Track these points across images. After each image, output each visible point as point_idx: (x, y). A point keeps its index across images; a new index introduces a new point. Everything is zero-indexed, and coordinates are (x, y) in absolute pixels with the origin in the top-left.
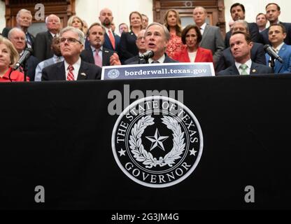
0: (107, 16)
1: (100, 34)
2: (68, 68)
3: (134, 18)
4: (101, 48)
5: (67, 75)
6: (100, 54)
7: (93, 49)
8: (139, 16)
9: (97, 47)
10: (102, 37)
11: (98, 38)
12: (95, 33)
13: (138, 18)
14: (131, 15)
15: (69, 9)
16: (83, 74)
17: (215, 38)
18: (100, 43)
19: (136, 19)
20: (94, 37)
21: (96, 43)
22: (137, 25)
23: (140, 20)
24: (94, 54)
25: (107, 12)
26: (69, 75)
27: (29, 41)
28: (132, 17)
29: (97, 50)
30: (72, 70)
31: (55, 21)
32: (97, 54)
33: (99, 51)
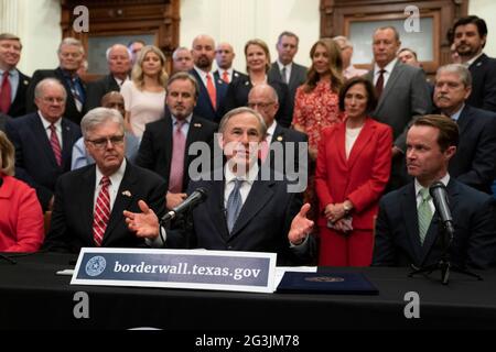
0: (204, 51)
1: (185, 95)
2: (101, 182)
3: (251, 55)
4: (189, 119)
5: (97, 195)
6: (185, 130)
7: (175, 120)
8: (261, 51)
10: (188, 101)
11: (180, 103)
12: (176, 94)
13: (259, 54)
14: (247, 47)
15: (170, 12)
16: (128, 193)
17: (411, 92)
18: (184, 112)
19: (255, 57)
20: (174, 100)
21: (175, 112)
22: (258, 67)
23: (263, 57)
24: (175, 128)
25: (204, 44)
26: (101, 195)
27: (78, 93)
28: (249, 52)
29: (180, 123)
30: (107, 186)
31: (122, 58)
32: (179, 131)
33: (183, 124)
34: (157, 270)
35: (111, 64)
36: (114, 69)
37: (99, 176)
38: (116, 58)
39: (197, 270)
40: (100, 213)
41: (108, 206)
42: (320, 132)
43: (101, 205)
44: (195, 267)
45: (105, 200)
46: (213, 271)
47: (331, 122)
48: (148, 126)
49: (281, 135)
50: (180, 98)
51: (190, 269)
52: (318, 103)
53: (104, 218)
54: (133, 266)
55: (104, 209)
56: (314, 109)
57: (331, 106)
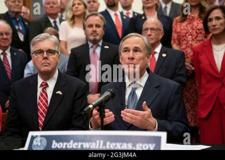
1: (98, 26)
2: (41, 85)
4: (100, 44)
5: (39, 94)
6: (98, 51)
7: (90, 45)
9: (95, 42)
10: (100, 30)
11: (95, 31)
12: (91, 26)
18: (98, 38)
20: (90, 30)
21: (92, 38)
24: (91, 51)
26: (42, 95)
29: (95, 46)
30: (45, 88)
31: (54, 3)
32: (94, 52)
33: (97, 47)
34: (82, 146)
35: (46, 8)
36: (48, 11)
37: (40, 81)
38: (49, 3)
39: (110, 146)
40: (41, 107)
41: (47, 102)
42: (192, 49)
43: (42, 101)
44: (108, 143)
45: (44, 98)
46: (121, 146)
47: (199, 41)
48: (72, 50)
49: (165, 53)
50: (94, 28)
51: (105, 144)
52: (189, 28)
53: (44, 110)
54: (65, 144)
55: (44, 104)
56: (187, 33)
57: (199, 30)
